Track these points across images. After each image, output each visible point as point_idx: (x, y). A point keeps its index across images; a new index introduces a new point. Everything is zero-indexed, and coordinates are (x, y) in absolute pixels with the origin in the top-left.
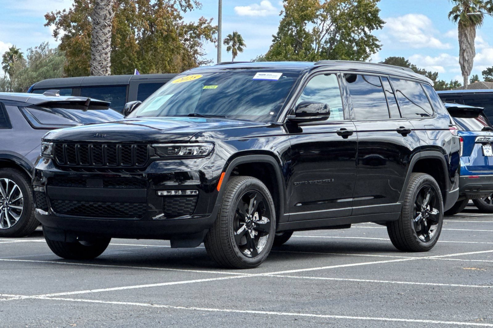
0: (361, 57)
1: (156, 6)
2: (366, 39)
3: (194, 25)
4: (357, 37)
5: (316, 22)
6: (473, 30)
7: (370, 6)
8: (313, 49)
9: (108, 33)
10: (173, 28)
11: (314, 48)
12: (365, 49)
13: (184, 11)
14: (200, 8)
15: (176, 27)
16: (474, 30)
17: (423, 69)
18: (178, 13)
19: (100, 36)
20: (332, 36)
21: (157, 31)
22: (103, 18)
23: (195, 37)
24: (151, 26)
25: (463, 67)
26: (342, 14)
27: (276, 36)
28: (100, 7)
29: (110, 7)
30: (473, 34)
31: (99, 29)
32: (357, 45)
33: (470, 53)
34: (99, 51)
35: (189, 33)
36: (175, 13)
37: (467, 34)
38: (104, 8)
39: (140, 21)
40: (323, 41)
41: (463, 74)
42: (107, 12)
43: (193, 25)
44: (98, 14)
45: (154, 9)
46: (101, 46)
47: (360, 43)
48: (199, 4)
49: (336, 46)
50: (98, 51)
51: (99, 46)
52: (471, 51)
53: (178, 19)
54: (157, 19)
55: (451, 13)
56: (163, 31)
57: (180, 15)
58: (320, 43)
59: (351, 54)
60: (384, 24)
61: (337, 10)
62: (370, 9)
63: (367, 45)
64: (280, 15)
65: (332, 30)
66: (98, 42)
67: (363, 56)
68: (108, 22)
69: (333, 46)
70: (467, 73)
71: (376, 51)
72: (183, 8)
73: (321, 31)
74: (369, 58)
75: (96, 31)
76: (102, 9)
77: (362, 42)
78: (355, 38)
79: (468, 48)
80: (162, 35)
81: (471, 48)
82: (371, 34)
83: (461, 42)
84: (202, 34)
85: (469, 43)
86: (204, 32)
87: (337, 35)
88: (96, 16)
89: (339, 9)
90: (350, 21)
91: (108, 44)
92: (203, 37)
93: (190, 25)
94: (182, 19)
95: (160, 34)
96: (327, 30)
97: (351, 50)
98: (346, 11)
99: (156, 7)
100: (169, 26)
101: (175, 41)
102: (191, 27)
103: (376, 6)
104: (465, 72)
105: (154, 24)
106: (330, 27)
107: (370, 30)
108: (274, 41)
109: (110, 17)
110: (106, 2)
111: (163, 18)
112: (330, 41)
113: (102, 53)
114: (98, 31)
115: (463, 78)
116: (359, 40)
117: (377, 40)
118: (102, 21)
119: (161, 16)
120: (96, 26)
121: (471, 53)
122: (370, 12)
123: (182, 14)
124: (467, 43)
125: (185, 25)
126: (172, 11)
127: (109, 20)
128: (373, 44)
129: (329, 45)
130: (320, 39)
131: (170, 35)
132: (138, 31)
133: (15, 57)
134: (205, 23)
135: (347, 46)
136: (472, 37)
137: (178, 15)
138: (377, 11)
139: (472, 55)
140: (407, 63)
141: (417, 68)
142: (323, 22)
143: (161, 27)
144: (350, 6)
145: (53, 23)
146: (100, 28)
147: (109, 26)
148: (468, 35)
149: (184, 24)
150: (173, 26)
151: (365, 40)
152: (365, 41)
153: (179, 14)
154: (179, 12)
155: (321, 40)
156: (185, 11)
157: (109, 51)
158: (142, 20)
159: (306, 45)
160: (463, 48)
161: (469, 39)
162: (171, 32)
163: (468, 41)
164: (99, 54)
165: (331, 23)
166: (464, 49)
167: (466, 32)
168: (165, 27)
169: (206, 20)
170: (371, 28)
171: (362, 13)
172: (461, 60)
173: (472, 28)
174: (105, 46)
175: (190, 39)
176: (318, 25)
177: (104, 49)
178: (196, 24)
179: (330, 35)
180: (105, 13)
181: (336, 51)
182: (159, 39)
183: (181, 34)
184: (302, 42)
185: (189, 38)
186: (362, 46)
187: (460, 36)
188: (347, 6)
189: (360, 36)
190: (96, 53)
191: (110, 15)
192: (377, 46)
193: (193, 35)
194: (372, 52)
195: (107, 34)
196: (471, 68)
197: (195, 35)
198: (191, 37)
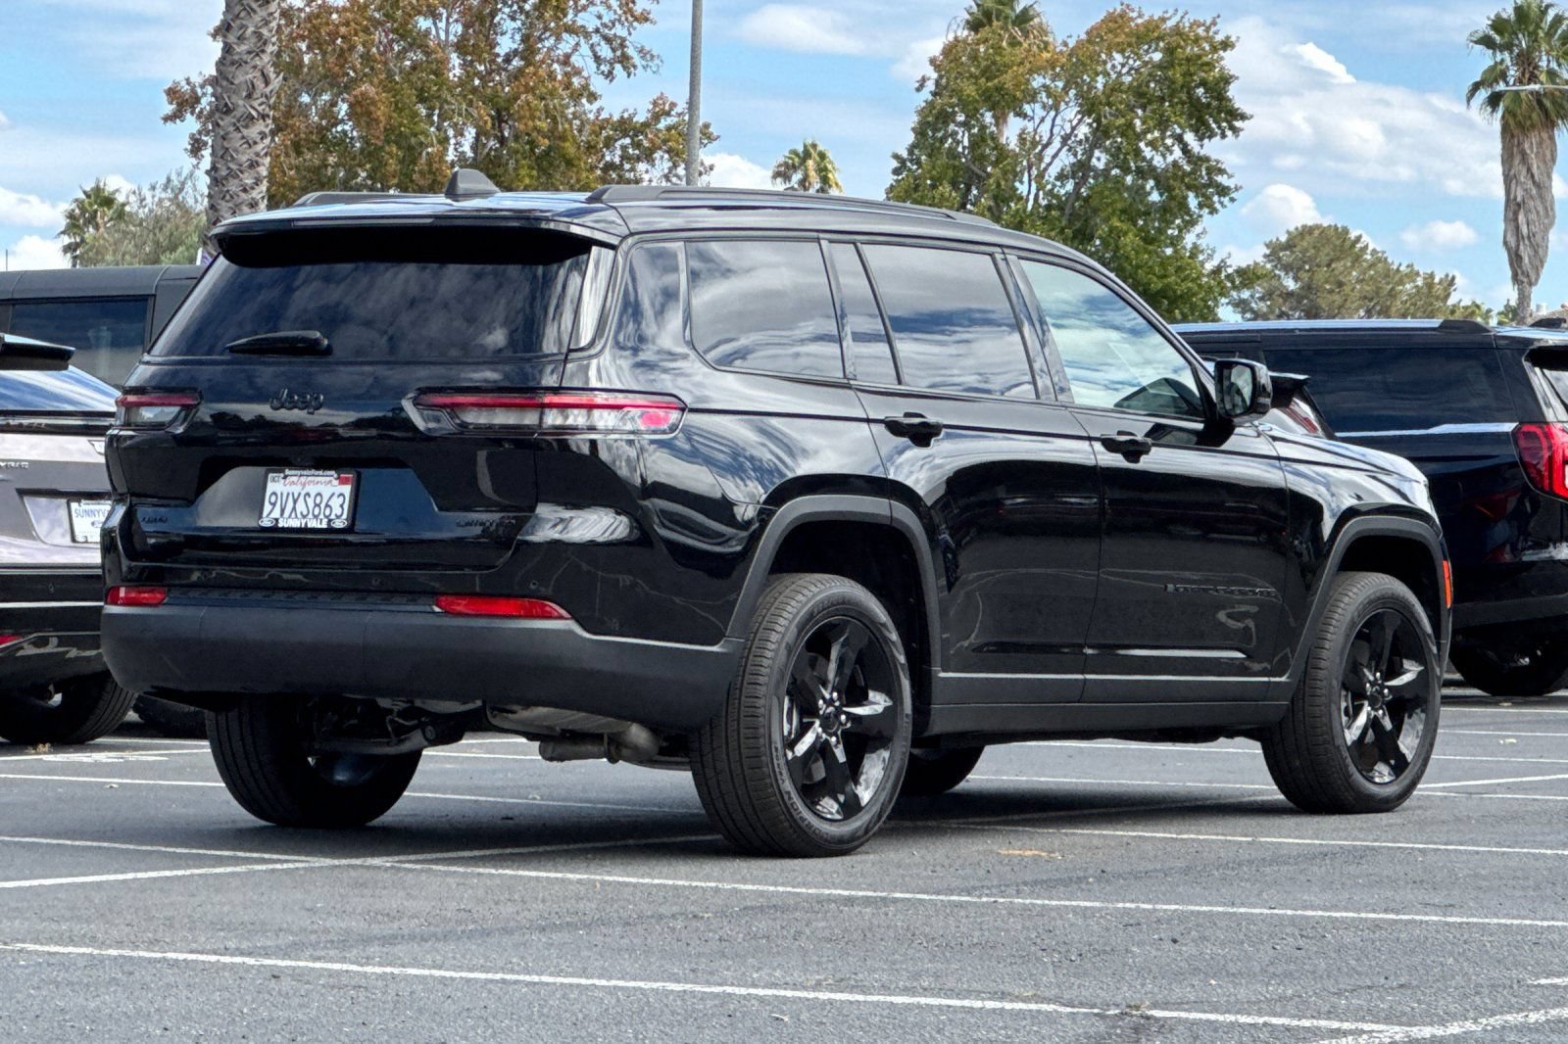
0: (1173, 222)
1: (515, 56)
2: (1187, 168)
3: (635, 120)
4: (1158, 162)
5: (1030, 113)
6: (1548, 141)
7: (1203, 65)
8: (1020, 198)
9: (258, 140)
10: (567, 126)
11: (1025, 194)
12: (1185, 198)
13: (607, 77)
14: (655, 69)
15: (577, 122)
16: (1552, 138)
17: (1408, 266)
18: (583, 82)
19: (236, 151)
20: (1079, 157)
21: (517, 138)
22: (244, 94)
23: (638, 159)
24: (499, 119)
25: (1515, 259)
26: (1114, 88)
27: (905, 155)
28: (236, 58)
29: (266, 58)
30: (1548, 154)
31: (232, 129)
32: (1158, 185)
33: (1538, 213)
34: (232, 197)
35: (618, 144)
36: (576, 81)
37: (1528, 151)
38: (246, 63)
39: (460, 104)
40: (1053, 171)
41: (1515, 278)
42: (258, 74)
43: (630, 118)
44: (228, 80)
45: (510, 67)
46: (236, 181)
47: (1168, 179)
48: (652, 56)
49: (1091, 188)
50: (228, 197)
51: (230, 179)
52: (1540, 209)
53: (584, 101)
54: (516, 98)
55: (1476, 87)
56: (535, 134)
57: (592, 88)
58: (1043, 177)
59: (1140, 214)
60: (1247, 122)
61: (1097, 74)
62: (1203, 74)
63: (1189, 188)
64: (918, 90)
65: (1081, 136)
66: (229, 168)
67: (1178, 221)
68: (258, 105)
69: (1083, 190)
70: (1528, 276)
71: (1218, 206)
72: (602, 67)
73: (1045, 140)
74: (1198, 229)
75: (222, 133)
76: (239, 64)
77: (1175, 177)
78: (1155, 163)
79: (1532, 197)
80: (532, 150)
81: (1541, 197)
82: (1202, 153)
83: (1508, 179)
84: (660, 148)
85: (1534, 182)
86: (665, 142)
87: (1097, 153)
88: (221, 86)
89: (1106, 74)
90: (1140, 112)
91: (258, 173)
92: (662, 157)
93: (622, 121)
94: (596, 99)
95: (527, 147)
96: (1065, 139)
97: (1141, 202)
98: (1127, 79)
99: (516, 63)
100: (554, 119)
101: (575, 169)
102: (624, 126)
103: (1222, 63)
104: (1523, 273)
105: (510, 115)
106: (1073, 129)
107: (1201, 139)
108: (896, 172)
109: (268, 90)
110: (255, 44)
111: (534, 94)
112: (1073, 172)
113: (241, 203)
114: (227, 134)
115: (1517, 292)
116: (1166, 170)
117: (1222, 171)
118: (241, 102)
119: (529, 90)
120: (222, 119)
121: (1542, 213)
122: (1203, 83)
123: (598, 84)
124: (1530, 182)
125: (607, 120)
126: (566, 74)
127: (264, 99)
128: (1211, 183)
129: (1070, 186)
130: (1043, 166)
131: (558, 148)
132: (455, 137)
133: (102, 218)
134: (668, 114)
135: (1128, 189)
136: (1545, 162)
137: (585, 87)
138: (1226, 80)
139: (1546, 221)
140: (1358, 246)
141: (1390, 260)
142: (1053, 113)
143: (530, 123)
144: (1138, 63)
145: (192, 113)
146: (235, 125)
147: (264, 117)
148: (1533, 156)
149: (604, 115)
150: (567, 120)
151: (1184, 171)
152: (1185, 174)
153: (588, 85)
154: (586, 79)
155: (1046, 169)
156: (609, 75)
157: (263, 198)
158: (471, 101)
159: (999, 185)
160: (1515, 199)
161: (1535, 170)
162: (563, 138)
163: (1533, 176)
164: (230, 205)
165: (1079, 116)
166: (1519, 199)
167: (1526, 146)
168: (544, 125)
169: (673, 105)
170: (1203, 132)
171: (1177, 86)
172: (1509, 238)
173: (1545, 135)
174: (249, 181)
175: (622, 165)
176: (1037, 121)
177: (245, 190)
178: (641, 118)
179: (1075, 155)
180: (250, 76)
181: (1094, 203)
182: (524, 162)
183: (594, 147)
184: (984, 175)
185: (617, 160)
186: (1174, 189)
187: (1507, 160)
188: (1131, 62)
189: (1170, 159)
190: (220, 202)
191: (267, 83)
192: (1223, 191)
193: (631, 151)
194: (1207, 210)
195: (255, 143)
196: (1542, 262)
197: (637, 152)
198: (625, 157)
